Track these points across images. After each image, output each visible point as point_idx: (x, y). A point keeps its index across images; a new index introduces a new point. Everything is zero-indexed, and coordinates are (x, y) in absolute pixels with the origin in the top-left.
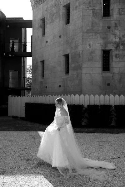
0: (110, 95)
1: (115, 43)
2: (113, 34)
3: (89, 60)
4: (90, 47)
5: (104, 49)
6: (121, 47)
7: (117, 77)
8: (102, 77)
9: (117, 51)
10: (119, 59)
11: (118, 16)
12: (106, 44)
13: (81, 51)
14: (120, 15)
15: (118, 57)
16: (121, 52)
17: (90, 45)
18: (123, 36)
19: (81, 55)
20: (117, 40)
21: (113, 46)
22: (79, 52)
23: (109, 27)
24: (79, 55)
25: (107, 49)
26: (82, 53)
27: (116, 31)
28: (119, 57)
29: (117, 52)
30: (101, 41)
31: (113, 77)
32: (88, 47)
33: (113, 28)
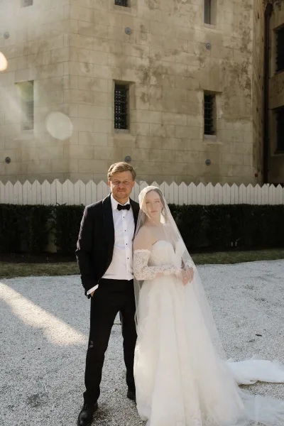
0: (141, 182)
1: (141, 68)
2: (138, 49)
3: (85, 100)
4: (88, 71)
5: (117, 79)
6: (153, 80)
7: (144, 143)
8: (115, 141)
9: (146, 87)
10: (148, 104)
11: (146, 9)
12: (122, 68)
13: (66, 78)
14: (151, 8)
15: (146, 99)
16: (152, 91)
17: (87, 65)
18: (156, 56)
19: (66, 87)
20: (146, 63)
21: (136, 74)
22: (62, 80)
23: (128, 32)
24: (63, 86)
25: (125, 79)
26: (69, 83)
27: (143, 43)
28: (148, 100)
29: (145, 89)
30: (112, 60)
31: (136, 142)
32: (84, 70)
33: (136, 35)
